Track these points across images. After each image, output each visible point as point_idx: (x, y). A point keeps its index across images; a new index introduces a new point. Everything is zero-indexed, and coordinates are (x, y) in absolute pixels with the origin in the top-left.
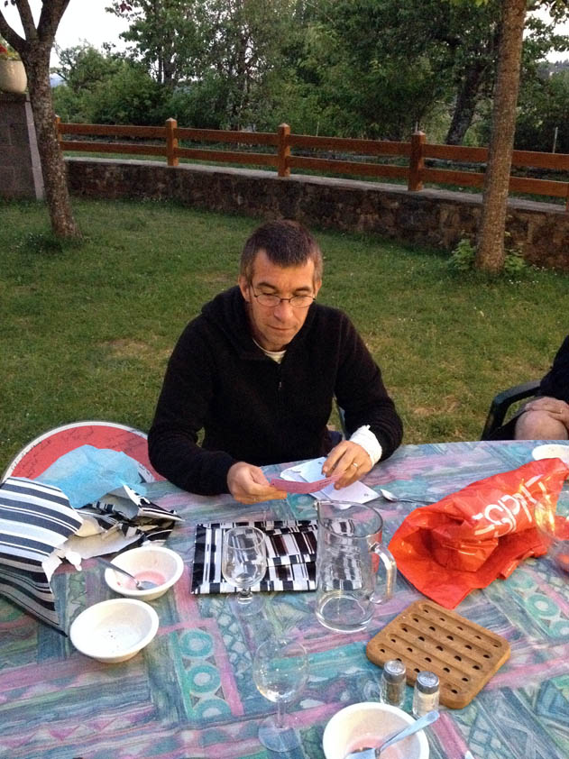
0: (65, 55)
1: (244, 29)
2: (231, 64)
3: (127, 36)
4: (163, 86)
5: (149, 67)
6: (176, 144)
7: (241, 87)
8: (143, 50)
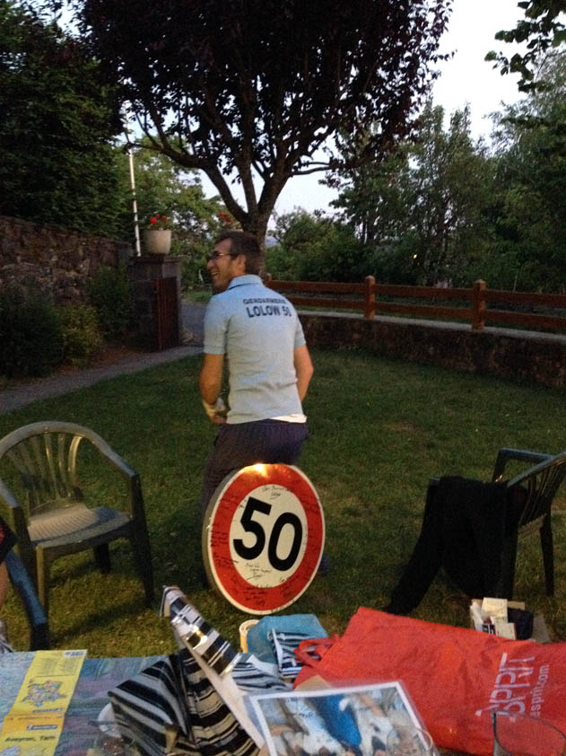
0: (281, 221)
1: (446, 192)
2: (430, 225)
3: (336, 204)
4: (365, 246)
5: (354, 230)
6: (373, 298)
7: (439, 245)
8: (349, 215)
